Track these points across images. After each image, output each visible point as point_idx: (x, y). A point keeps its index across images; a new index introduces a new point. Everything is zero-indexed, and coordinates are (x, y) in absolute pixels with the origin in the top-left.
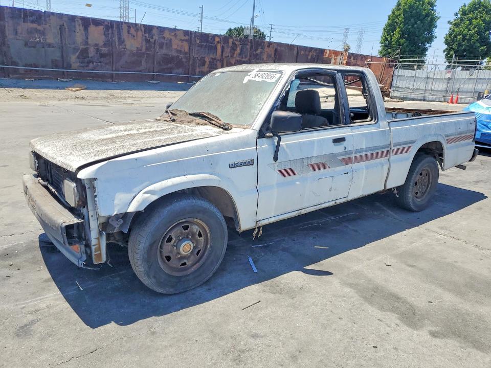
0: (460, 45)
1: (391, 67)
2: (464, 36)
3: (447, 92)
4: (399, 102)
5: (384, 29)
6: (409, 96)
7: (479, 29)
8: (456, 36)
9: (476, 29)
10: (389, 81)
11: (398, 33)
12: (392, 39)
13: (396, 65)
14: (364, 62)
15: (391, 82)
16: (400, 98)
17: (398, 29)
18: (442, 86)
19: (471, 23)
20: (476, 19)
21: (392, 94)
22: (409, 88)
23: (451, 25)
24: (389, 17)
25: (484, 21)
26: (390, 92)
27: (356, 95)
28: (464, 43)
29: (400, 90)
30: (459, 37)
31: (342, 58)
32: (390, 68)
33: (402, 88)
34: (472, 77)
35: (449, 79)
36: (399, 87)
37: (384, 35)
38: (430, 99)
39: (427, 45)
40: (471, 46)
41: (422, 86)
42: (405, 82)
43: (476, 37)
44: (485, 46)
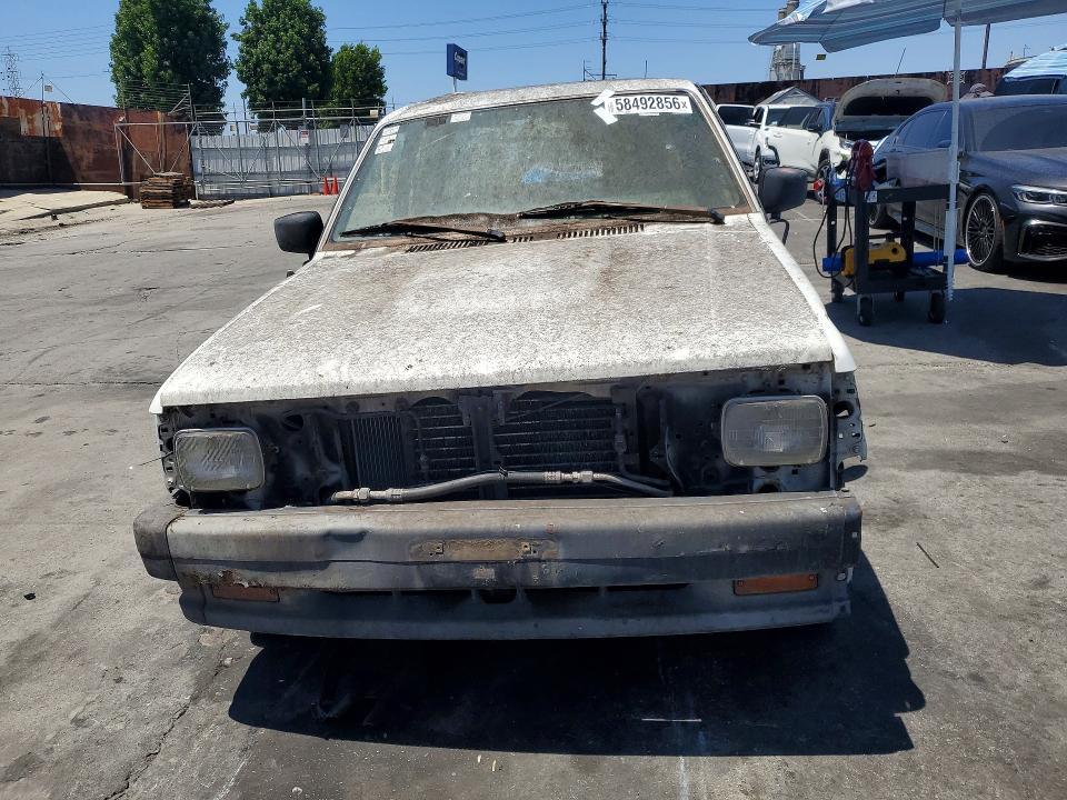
0: (271, 83)
1: (180, 130)
2: (274, 64)
3: (311, 172)
4: (225, 204)
5: (112, 48)
6: (238, 190)
7: (296, 49)
8: (257, 65)
9: (291, 51)
10: (183, 165)
11: (152, 55)
12: (139, 70)
13: (190, 127)
14: (111, 125)
15: (191, 165)
16: (220, 197)
17: (150, 48)
18: (298, 163)
19: (278, 39)
20: (286, 31)
21: (199, 191)
22: (234, 174)
23: (240, 43)
24: (117, 17)
25: (299, 33)
26: (194, 188)
27: (117, 203)
28: (277, 78)
29: (213, 178)
30: (265, 66)
31: (46, 119)
32: (177, 136)
33: (218, 174)
34: (347, 140)
35: (308, 148)
36: (212, 175)
37: (119, 62)
38: (282, 190)
39: (220, 83)
40: (291, 83)
41: (260, 167)
42: (221, 161)
43: (296, 67)
44: (314, 83)
